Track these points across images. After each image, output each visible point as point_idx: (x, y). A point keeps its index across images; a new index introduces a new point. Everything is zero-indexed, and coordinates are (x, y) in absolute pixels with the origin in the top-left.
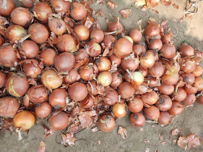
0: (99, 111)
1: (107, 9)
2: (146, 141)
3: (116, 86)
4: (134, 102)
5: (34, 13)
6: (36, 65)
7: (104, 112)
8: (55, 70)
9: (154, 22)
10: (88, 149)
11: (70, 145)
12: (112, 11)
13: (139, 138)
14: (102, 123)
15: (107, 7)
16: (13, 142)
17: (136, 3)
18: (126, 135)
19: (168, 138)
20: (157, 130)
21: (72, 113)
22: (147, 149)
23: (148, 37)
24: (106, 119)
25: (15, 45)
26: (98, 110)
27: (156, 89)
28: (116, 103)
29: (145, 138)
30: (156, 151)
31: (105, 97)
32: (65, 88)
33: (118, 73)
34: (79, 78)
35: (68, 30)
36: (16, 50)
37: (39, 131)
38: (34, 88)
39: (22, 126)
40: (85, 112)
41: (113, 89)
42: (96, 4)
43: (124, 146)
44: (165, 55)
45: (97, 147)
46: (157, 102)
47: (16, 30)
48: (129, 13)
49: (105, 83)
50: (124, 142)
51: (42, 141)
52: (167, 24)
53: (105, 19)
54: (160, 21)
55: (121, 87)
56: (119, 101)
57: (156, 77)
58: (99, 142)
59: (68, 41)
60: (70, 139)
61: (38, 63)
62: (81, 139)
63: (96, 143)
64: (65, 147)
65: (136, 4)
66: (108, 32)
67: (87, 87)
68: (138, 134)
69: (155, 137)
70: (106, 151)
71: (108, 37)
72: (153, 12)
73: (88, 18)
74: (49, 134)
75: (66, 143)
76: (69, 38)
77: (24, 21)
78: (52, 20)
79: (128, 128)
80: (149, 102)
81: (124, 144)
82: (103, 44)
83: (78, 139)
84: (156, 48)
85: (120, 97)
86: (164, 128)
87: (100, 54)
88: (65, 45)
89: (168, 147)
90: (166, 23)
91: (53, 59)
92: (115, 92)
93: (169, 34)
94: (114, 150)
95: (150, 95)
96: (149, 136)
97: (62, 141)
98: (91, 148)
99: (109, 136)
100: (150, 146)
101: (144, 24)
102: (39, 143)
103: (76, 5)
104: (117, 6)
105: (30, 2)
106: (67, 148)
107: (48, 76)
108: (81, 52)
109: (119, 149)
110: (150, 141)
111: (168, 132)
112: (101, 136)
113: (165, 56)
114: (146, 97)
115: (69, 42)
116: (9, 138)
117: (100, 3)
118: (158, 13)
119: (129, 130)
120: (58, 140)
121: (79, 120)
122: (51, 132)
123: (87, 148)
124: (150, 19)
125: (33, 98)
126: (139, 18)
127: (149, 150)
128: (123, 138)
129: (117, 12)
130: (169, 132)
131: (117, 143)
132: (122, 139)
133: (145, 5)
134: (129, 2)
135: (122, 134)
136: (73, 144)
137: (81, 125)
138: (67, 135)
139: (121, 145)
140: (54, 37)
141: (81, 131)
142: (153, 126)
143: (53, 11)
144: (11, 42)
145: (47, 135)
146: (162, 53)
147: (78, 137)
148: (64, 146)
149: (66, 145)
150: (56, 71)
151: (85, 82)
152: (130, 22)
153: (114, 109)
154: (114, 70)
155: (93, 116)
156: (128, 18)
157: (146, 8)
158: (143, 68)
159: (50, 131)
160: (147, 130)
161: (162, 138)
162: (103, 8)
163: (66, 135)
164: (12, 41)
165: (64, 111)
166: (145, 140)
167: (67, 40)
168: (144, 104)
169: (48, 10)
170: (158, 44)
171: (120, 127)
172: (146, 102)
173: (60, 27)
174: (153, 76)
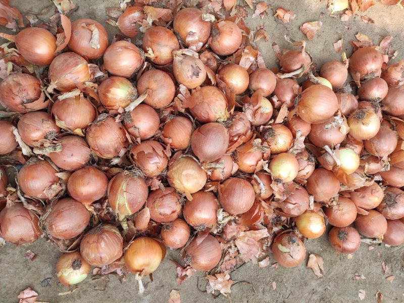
0: (272, 229)
1: (275, 24)
2: (359, 276)
3: (303, 179)
4: (341, 208)
5: (148, 50)
6: (161, 153)
7: (282, 230)
8: (195, 159)
9: (366, 41)
10: (254, 298)
11: (224, 294)
12: (286, 28)
13: (346, 273)
14: (282, 252)
15: (275, 20)
16: (123, 295)
17: (331, 6)
18: (323, 269)
19: (399, 267)
20: (379, 254)
21: (224, 236)
22: (361, 290)
23: (359, 75)
24: (289, 244)
25: (119, 116)
26: (270, 226)
27: (378, 178)
28: (306, 211)
29: (356, 272)
30: (378, 294)
31: (286, 202)
32: (212, 191)
33: (306, 154)
34: (235, 169)
35: (210, 77)
36: (121, 125)
37: (167, 271)
38: (160, 196)
39: (143, 268)
40: (248, 233)
41: (298, 186)
42: (254, 16)
43: (320, 289)
44: (393, 109)
45: (270, 294)
46: (382, 203)
47: (119, 88)
48: (317, 28)
49: (288, 177)
50: (318, 282)
51: (174, 289)
52: (390, 44)
53: (273, 45)
54: (377, 39)
55: (314, 181)
56: (312, 207)
57: (382, 156)
58: (274, 284)
59: (214, 101)
60: (224, 284)
61: (162, 148)
62: (241, 282)
63: (268, 288)
64: (215, 298)
65: (329, 9)
66: (283, 73)
67: (252, 185)
68: (344, 266)
69: (376, 268)
70: (286, 300)
71: (285, 83)
72: (364, 20)
73: (246, 51)
74: (186, 276)
75: (215, 291)
76: (215, 93)
77: (130, 69)
78: (181, 62)
79: (325, 255)
80: (367, 205)
81: (320, 285)
82: (275, 99)
83: (235, 282)
84: (377, 97)
85: (312, 199)
86: (391, 250)
87: (271, 119)
88: (210, 109)
89: (400, 286)
90: (389, 41)
91: (189, 137)
92: (303, 191)
93: (397, 65)
94: (301, 297)
95: (370, 191)
96: (364, 267)
97: (207, 287)
98: (260, 297)
99: (291, 272)
100: (367, 285)
101: (347, 48)
102: (169, 293)
103: (223, 26)
104: (295, 15)
105: (132, 25)
106: (217, 299)
107: (184, 173)
108: (239, 120)
109: (311, 295)
110: (365, 276)
111: (399, 258)
112: (276, 273)
113: (394, 111)
114: (361, 196)
115: (217, 102)
116: (115, 288)
117: (262, 13)
118: (373, 22)
119: (328, 259)
120: (200, 286)
121: (236, 246)
122: (189, 272)
123: (252, 297)
124: (357, 36)
125: (160, 214)
126: (336, 36)
127: (365, 294)
128: (317, 276)
129: (295, 29)
130: (401, 257)
131: (306, 284)
132: (315, 278)
133: (347, 9)
134: (318, 6)
135: (316, 268)
136: (230, 291)
137: (241, 256)
138: (218, 276)
139: (314, 287)
140: (186, 94)
141: (241, 267)
142: (371, 248)
143: (180, 41)
144: (111, 112)
145: (183, 278)
146: (387, 105)
147: (236, 278)
148: (213, 295)
149: (217, 294)
150: (197, 161)
151: (248, 177)
152: (320, 47)
153: (303, 224)
154: (299, 148)
155: (262, 239)
156: (315, 38)
157: (350, 15)
158: (355, 140)
159: (187, 270)
160: (360, 255)
161: (387, 269)
162: (267, 23)
163: (215, 277)
164: (113, 109)
165: (212, 234)
166: (357, 274)
167: (213, 99)
168: (358, 210)
169: (172, 43)
170: (380, 90)
171: (312, 256)
172: (361, 206)
173: (197, 75)
174: (376, 155)
